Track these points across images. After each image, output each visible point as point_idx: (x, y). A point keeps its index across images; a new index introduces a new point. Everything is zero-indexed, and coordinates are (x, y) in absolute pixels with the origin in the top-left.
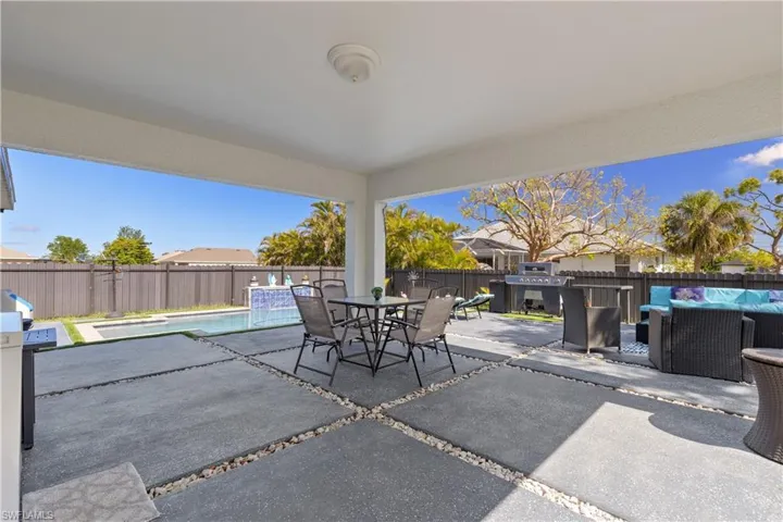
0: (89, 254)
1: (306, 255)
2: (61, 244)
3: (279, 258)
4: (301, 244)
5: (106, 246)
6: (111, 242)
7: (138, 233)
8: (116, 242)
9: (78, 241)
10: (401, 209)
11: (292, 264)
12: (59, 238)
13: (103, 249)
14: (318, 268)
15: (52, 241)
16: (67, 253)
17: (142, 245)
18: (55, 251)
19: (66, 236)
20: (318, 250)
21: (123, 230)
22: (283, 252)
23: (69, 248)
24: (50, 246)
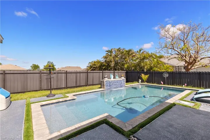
0: (40, 68)
1: (104, 67)
2: (34, 66)
3: (94, 68)
4: (102, 64)
5: (44, 66)
6: (45, 65)
7: (52, 63)
8: (47, 65)
9: (37, 65)
10: (140, 51)
11: (99, 70)
12: (33, 65)
13: (43, 67)
14: (113, 71)
15: (32, 65)
16: (35, 68)
17: (53, 66)
18: (32, 68)
19: (35, 64)
20: (109, 66)
21: (48, 62)
22: (95, 67)
23: (36, 67)
24: (31, 66)
